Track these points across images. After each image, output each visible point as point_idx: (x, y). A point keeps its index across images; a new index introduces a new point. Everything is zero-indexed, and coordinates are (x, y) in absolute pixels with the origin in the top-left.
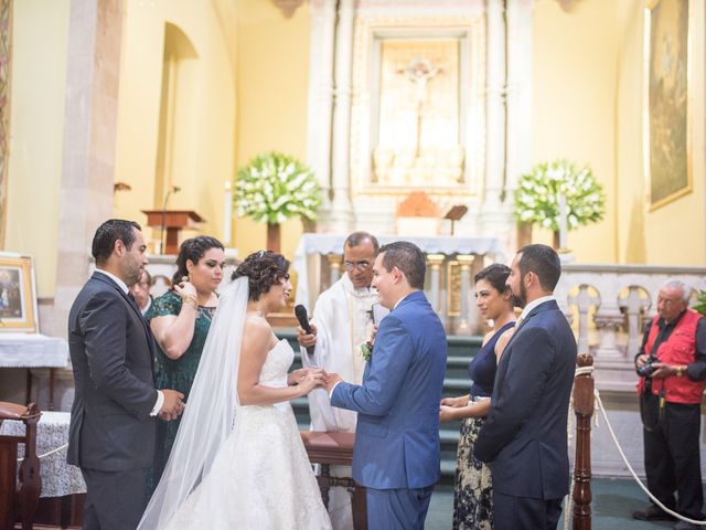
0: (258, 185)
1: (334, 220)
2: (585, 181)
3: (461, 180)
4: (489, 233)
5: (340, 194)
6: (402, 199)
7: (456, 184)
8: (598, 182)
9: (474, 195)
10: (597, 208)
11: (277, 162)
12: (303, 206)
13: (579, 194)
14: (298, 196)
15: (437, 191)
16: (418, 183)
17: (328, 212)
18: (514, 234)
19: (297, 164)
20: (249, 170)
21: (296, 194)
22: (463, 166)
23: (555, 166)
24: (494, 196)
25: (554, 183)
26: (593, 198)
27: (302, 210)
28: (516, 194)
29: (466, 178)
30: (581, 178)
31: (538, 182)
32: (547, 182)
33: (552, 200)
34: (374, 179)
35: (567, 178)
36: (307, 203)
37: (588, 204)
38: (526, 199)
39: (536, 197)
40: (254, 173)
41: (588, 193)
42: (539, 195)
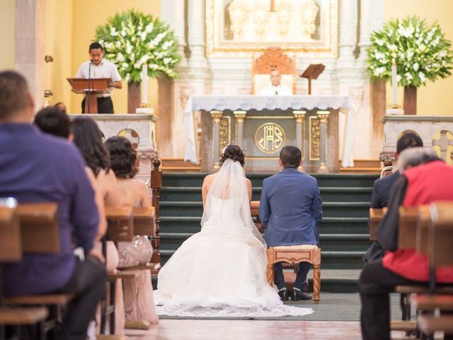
0: (118, 44)
1: (192, 77)
2: (434, 38)
3: (315, 36)
4: (343, 91)
5: (196, 52)
6: (258, 55)
7: (311, 41)
8: (446, 38)
9: (330, 50)
10: (444, 64)
11: (136, 22)
12: (163, 65)
13: (428, 50)
14: (160, 55)
15: (291, 47)
16: (272, 38)
17: (186, 70)
18: (368, 89)
19: (156, 23)
20: (108, 28)
21: (156, 53)
22: (317, 21)
23: (406, 24)
24: (347, 53)
25: (405, 41)
26: (442, 54)
27: (162, 68)
28: (370, 53)
29: (321, 34)
30: (430, 35)
31: (389, 39)
32: (398, 39)
33: (402, 56)
34: (229, 36)
35: (417, 35)
36: (166, 61)
37: (436, 60)
38: (379, 55)
39: (388, 54)
40: (113, 32)
41: (436, 49)
42: (391, 52)
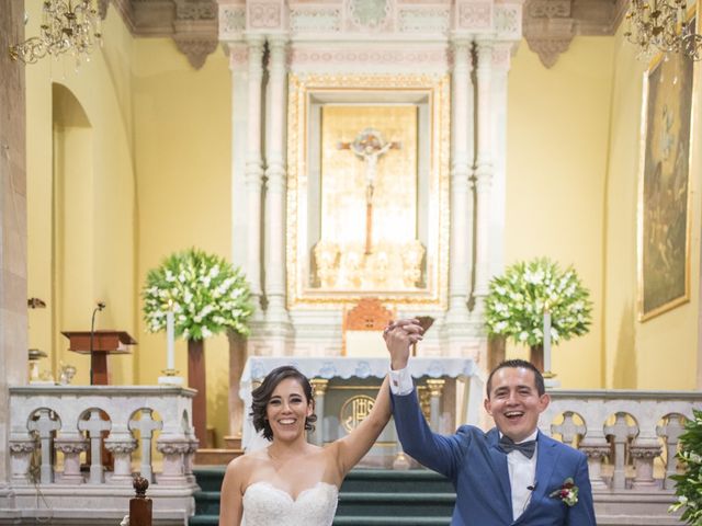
0: (175, 291)
1: (269, 334)
2: (568, 285)
3: (420, 284)
4: (455, 353)
5: (275, 303)
6: (350, 307)
7: (415, 289)
8: (584, 286)
9: (438, 301)
10: (581, 318)
11: (197, 263)
12: (232, 317)
13: (561, 301)
14: (226, 306)
15: (392, 297)
16: (368, 287)
17: (262, 324)
18: (484, 349)
19: (222, 265)
20: (163, 272)
21: (222, 303)
22: (423, 266)
23: (534, 268)
24: (460, 304)
25: (532, 288)
26: (578, 305)
27: (230, 322)
28: (488, 303)
29: (427, 282)
30: (564, 282)
31: (512, 287)
32: (523, 287)
33: (529, 308)
34: (315, 283)
35: (547, 282)
36: (236, 313)
37: (571, 314)
38: (499, 307)
39: (511, 305)
40: (169, 277)
41: (572, 300)
42: (515, 303)
